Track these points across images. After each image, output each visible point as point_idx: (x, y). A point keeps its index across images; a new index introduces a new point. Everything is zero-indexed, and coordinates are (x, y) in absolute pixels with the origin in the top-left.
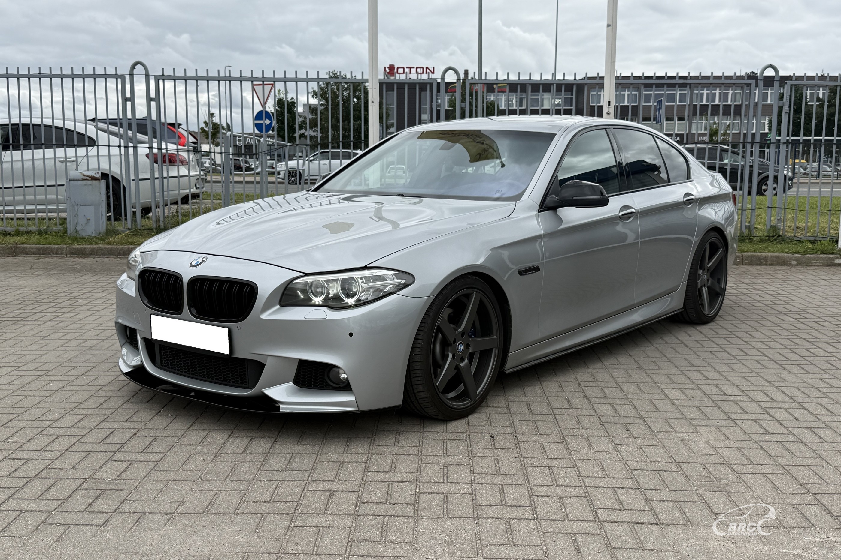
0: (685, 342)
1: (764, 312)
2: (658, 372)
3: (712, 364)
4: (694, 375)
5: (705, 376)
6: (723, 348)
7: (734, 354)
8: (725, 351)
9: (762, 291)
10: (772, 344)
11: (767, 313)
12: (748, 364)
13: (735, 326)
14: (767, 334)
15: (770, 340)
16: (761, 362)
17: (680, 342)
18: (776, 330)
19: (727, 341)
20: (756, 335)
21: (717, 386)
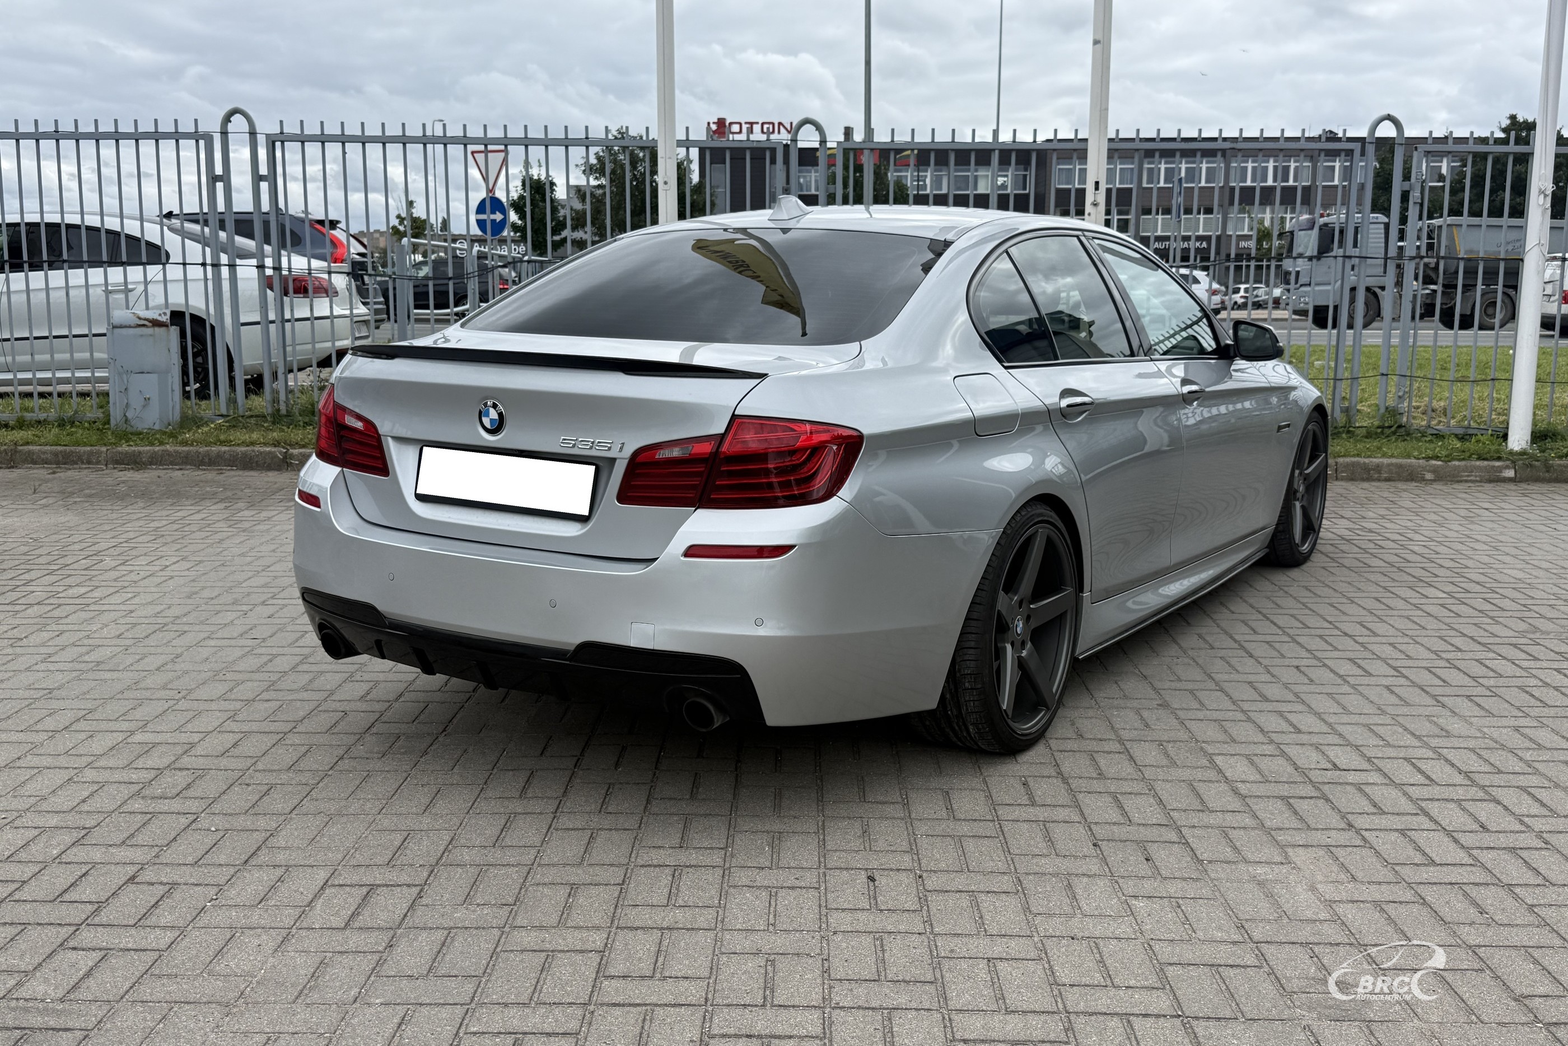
0: (1246, 645)
1: (1386, 579)
2: (1200, 715)
3: (1302, 696)
4: (1272, 723)
5: (1291, 724)
6: (1319, 659)
7: (1342, 673)
8: (1325, 665)
9: (1379, 534)
10: (1412, 649)
11: (1394, 580)
12: (1372, 693)
13: (1338, 609)
14: (1399, 627)
15: (1406, 640)
16: (1396, 690)
17: (1236, 646)
18: (1415, 619)
19: (1326, 641)
20: (1380, 628)
21: (1317, 747)
